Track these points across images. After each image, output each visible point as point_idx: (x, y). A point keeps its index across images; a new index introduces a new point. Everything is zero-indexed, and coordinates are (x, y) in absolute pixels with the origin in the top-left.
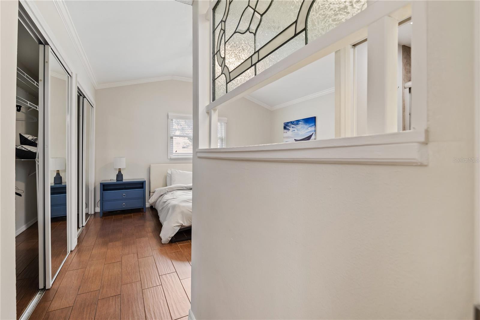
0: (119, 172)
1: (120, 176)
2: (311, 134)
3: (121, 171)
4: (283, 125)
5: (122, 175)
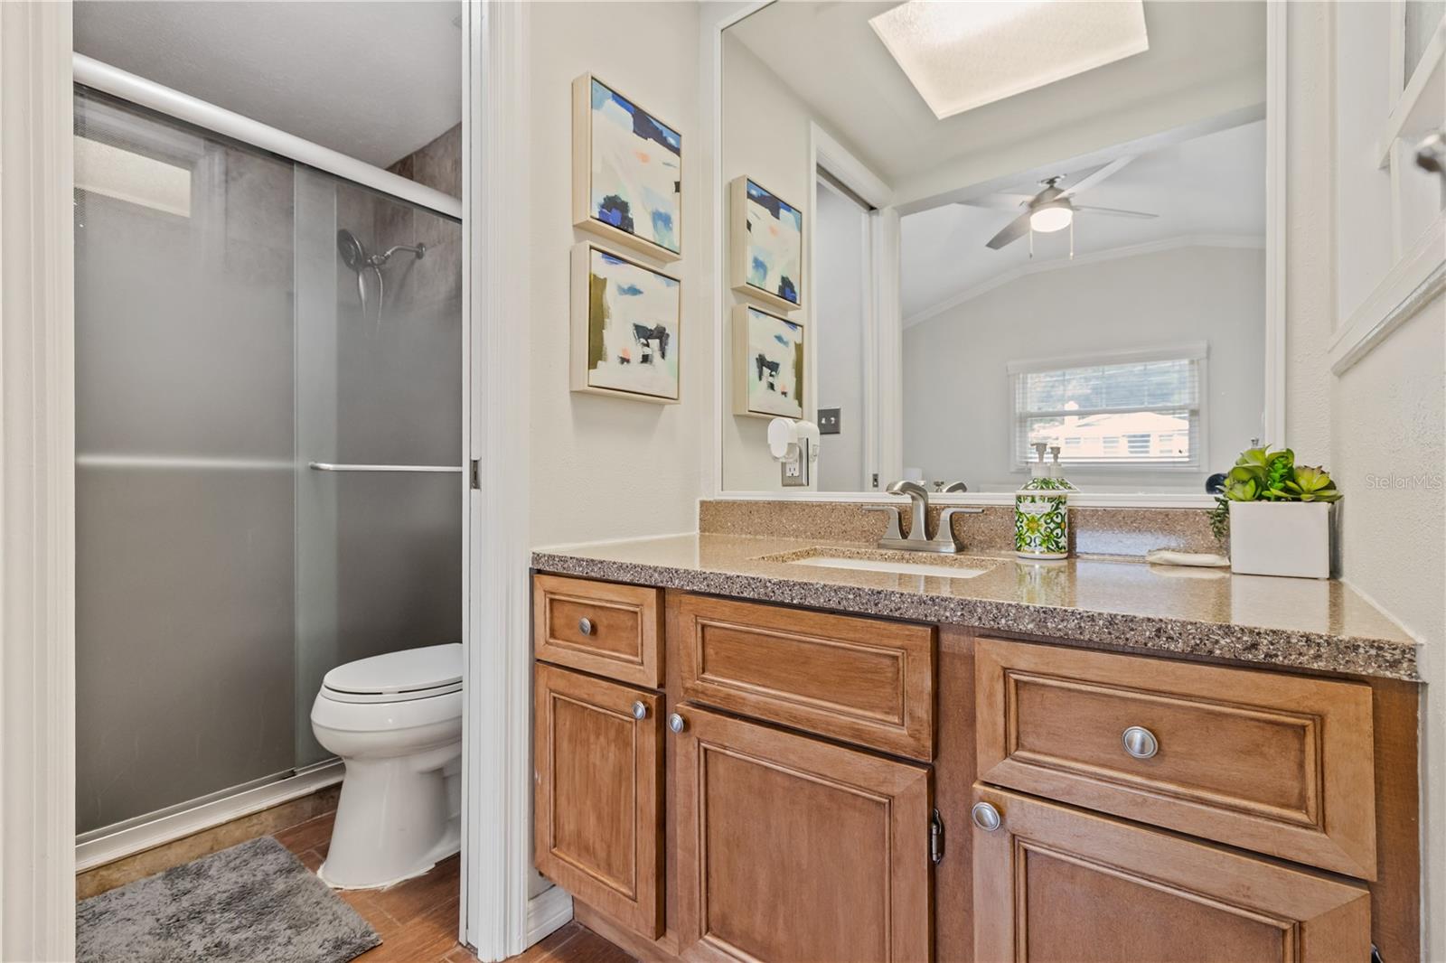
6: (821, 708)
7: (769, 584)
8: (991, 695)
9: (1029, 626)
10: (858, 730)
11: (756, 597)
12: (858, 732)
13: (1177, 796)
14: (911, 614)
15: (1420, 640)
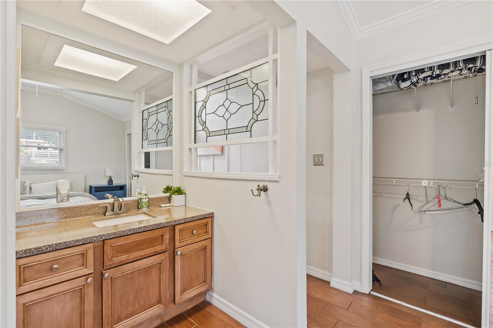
0: (110, 178)
1: (110, 181)
3: (111, 178)
5: (112, 181)
6: (147, 251)
7: (135, 229)
8: (178, 234)
9: (183, 222)
10: (155, 251)
11: (132, 233)
12: (155, 252)
13: (197, 237)
14: (166, 225)
15: (213, 211)
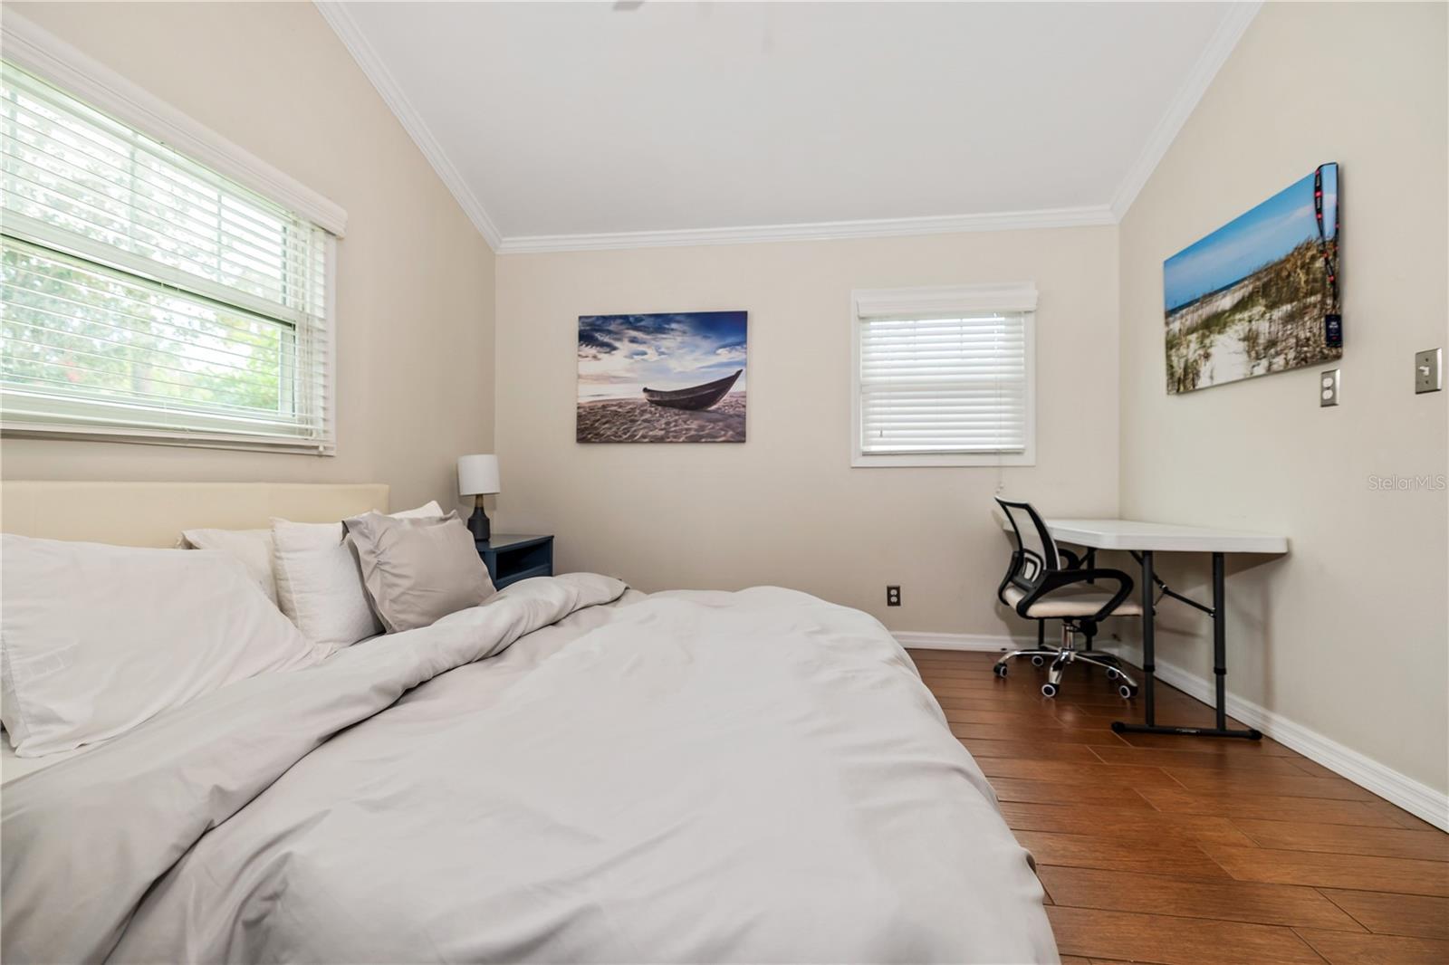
2: (733, 374)
4: (574, 329)
